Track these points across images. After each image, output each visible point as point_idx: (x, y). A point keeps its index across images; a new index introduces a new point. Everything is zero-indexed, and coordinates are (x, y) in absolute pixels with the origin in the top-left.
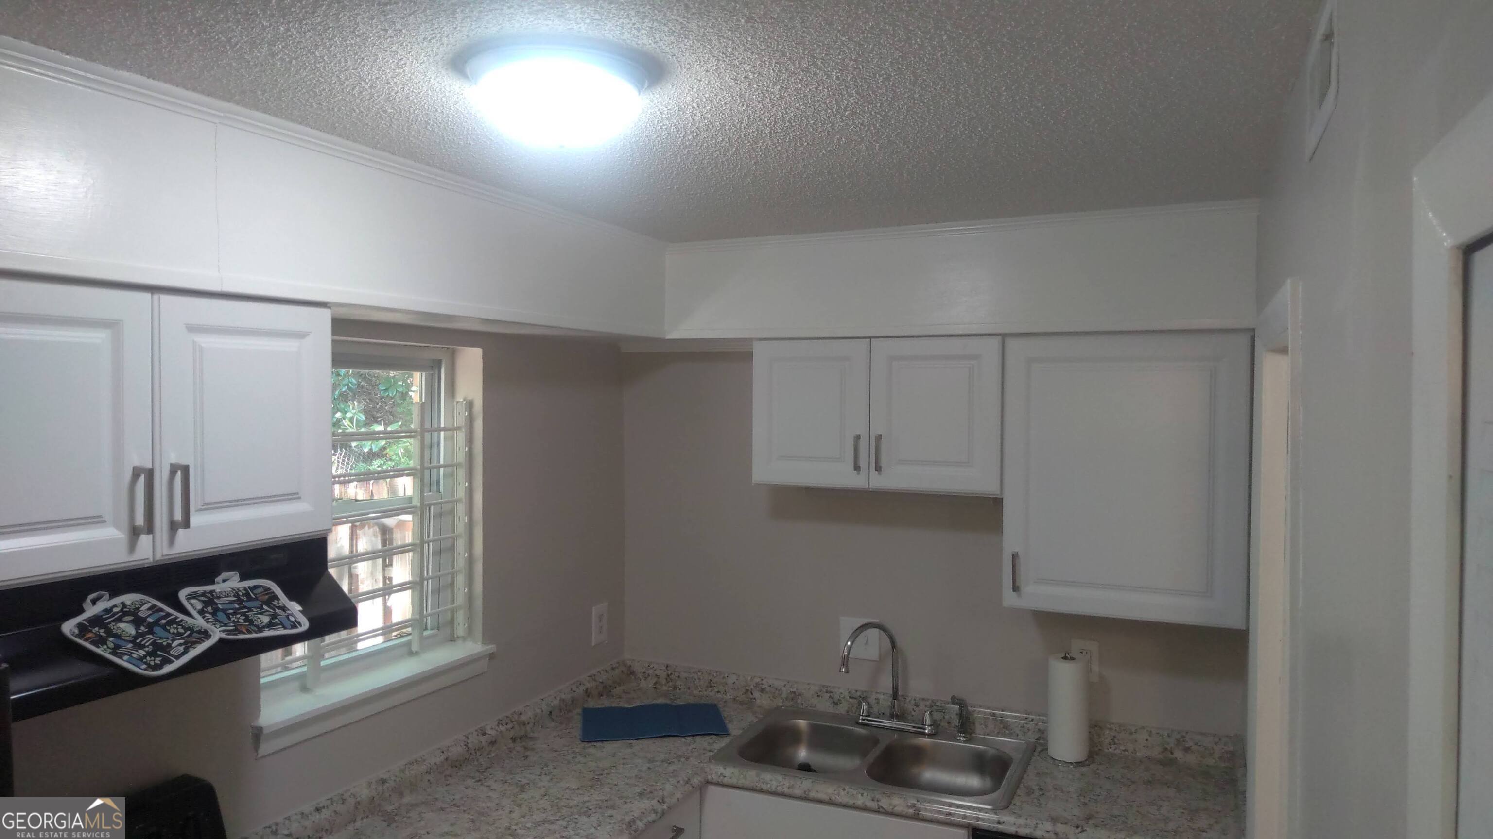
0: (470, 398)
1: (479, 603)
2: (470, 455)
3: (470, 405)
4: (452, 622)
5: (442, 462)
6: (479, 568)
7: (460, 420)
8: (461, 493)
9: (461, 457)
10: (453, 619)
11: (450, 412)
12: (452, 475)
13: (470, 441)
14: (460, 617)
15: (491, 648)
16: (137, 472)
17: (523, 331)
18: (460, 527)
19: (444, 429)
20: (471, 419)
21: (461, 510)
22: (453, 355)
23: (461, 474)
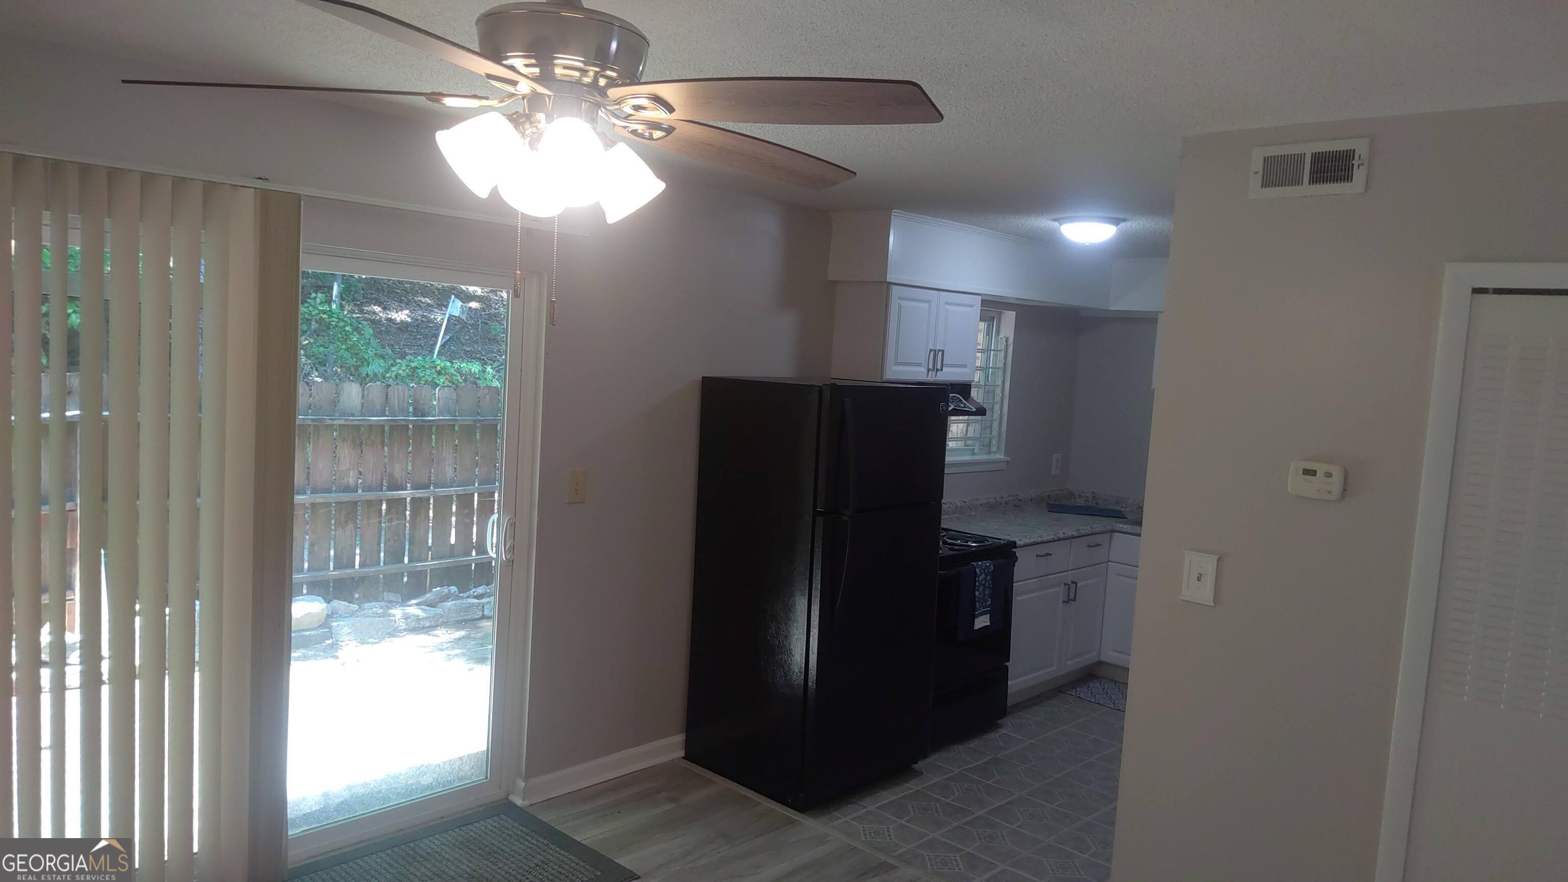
0: (1007, 336)
1: (1004, 436)
2: (1005, 364)
3: (1007, 340)
4: (990, 445)
5: (991, 366)
6: (1005, 419)
7: (1002, 346)
8: (999, 382)
9: (1001, 365)
10: (990, 442)
11: (997, 342)
12: (995, 373)
13: (1006, 357)
14: (994, 442)
15: (1008, 459)
16: (931, 351)
17: (1036, 304)
18: (998, 398)
19: (994, 350)
20: (1007, 346)
21: (998, 391)
22: (1000, 314)
23: (1001, 373)
